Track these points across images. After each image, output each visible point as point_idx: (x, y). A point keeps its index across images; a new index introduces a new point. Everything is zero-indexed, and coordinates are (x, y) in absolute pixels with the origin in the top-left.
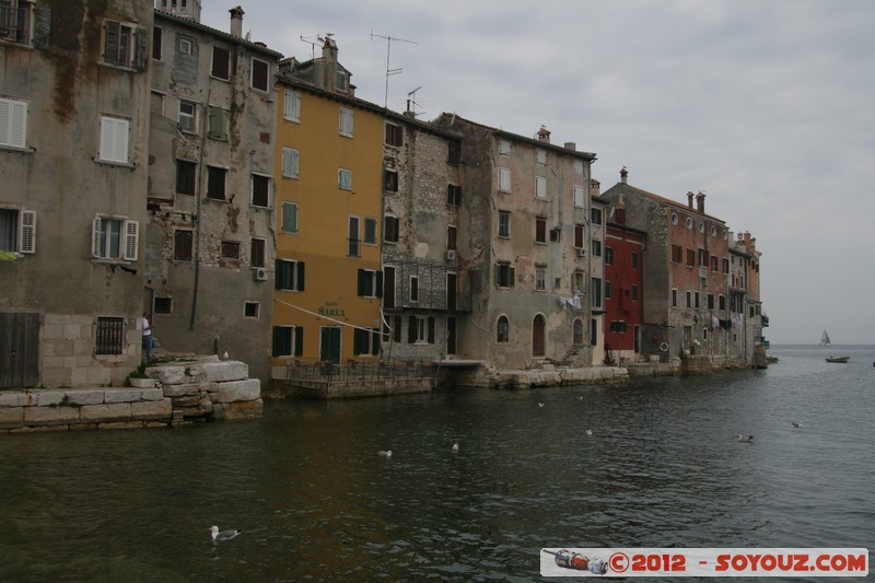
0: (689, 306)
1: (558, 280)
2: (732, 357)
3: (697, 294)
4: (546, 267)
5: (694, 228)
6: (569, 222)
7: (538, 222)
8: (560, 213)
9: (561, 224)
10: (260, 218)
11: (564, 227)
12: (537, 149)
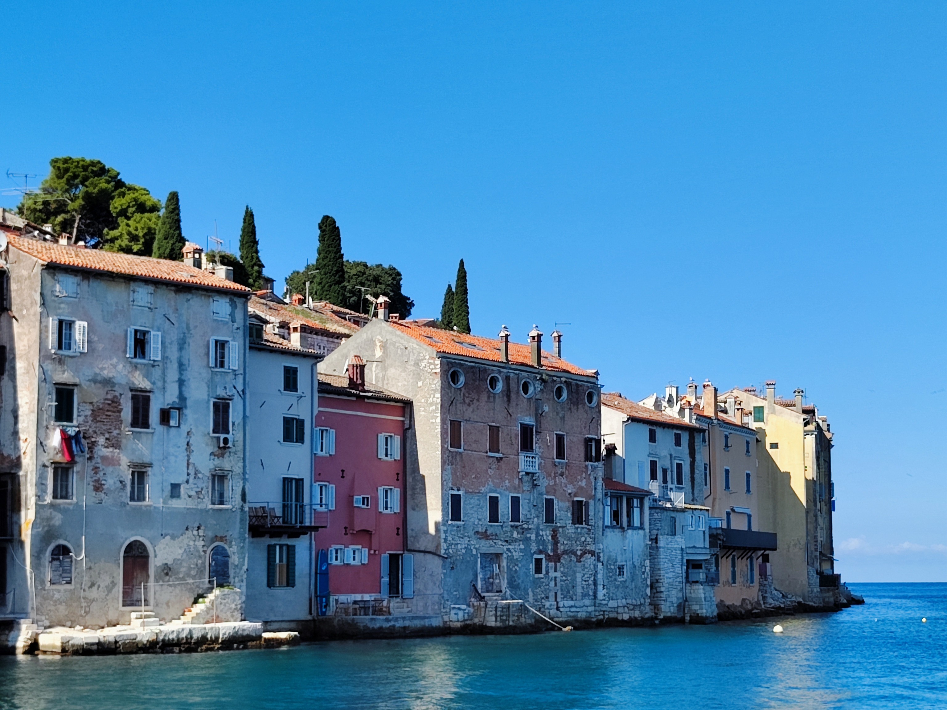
0: (494, 517)
1: (175, 487)
2: (612, 604)
3: (515, 501)
4: (150, 465)
5: (507, 392)
6: (200, 395)
7: (134, 398)
8: (181, 383)
9: (182, 398)
11: (189, 403)
12: (133, 285)
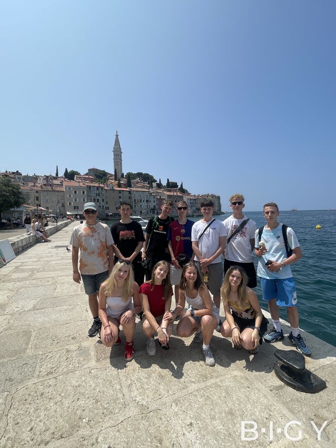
1: (144, 207)
6: (145, 199)
10: (103, 203)
